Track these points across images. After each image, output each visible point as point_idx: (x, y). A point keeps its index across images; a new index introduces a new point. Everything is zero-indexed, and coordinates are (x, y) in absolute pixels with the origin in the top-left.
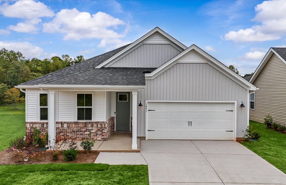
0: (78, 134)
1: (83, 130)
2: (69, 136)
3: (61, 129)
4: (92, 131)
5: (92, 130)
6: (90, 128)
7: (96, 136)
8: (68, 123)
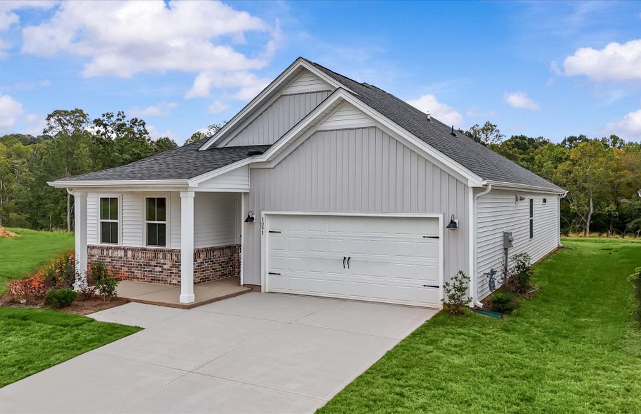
0: (146, 271)
1: (153, 263)
2: (134, 272)
3: (125, 259)
4: (165, 267)
5: (165, 264)
6: (162, 261)
7: (171, 276)
8: (133, 250)
